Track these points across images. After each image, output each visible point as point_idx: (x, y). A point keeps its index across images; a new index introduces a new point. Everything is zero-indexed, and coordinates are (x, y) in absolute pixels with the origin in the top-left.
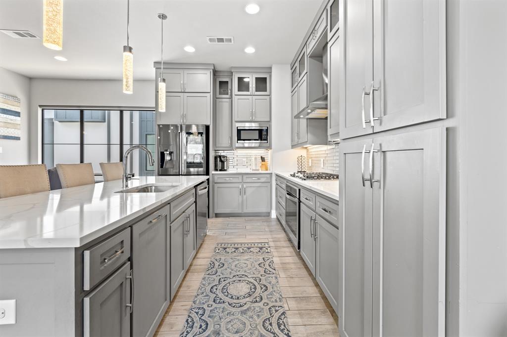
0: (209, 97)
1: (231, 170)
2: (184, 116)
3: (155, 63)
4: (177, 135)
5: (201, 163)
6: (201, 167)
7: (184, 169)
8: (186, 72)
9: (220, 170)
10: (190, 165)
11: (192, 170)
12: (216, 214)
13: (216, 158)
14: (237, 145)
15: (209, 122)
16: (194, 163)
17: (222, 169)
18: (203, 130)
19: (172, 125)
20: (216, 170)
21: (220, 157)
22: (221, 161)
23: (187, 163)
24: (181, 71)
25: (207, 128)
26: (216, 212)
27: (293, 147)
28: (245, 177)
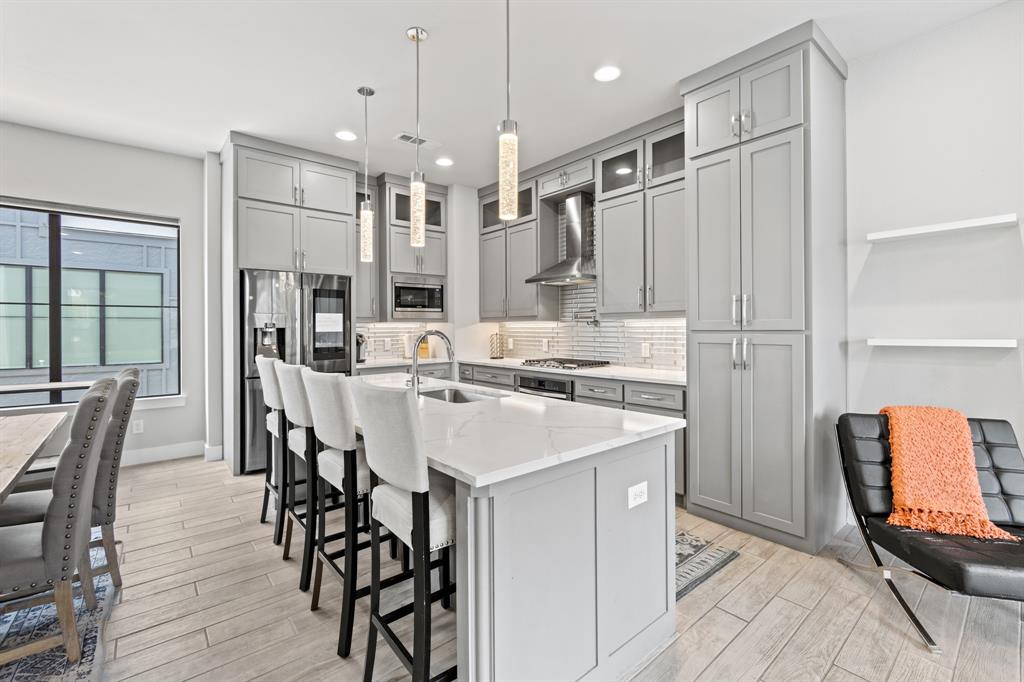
0: (351, 224)
2: (301, 255)
3: (232, 132)
14: (395, 315)
15: (351, 269)
24: (294, 164)
25: (349, 282)
27: (483, 319)
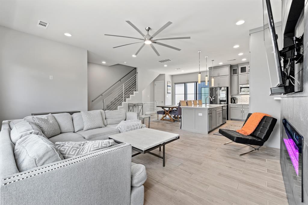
0: (228, 77)
1: (239, 103)
2: (219, 84)
3: (209, 67)
4: (216, 91)
5: (226, 100)
6: (225, 102)
7: (218, 102)
8: (220, 69)
9: (233, 103)
10: (221, 101)
11: (222, 103)
12: (231, 119)
13: (231, 98)
14: (240, 94)
15: (228, 85)
16: (223, 100)
17: (234, 103)
18: (226, 88)
19: (215, 88)
20: (232, 103)
21: (233, 98)
22: (233, 99)
23: (220, 100)
24: (218, 69)
25: (228, 88)
26: (231, 118)
28: (243, 106)
